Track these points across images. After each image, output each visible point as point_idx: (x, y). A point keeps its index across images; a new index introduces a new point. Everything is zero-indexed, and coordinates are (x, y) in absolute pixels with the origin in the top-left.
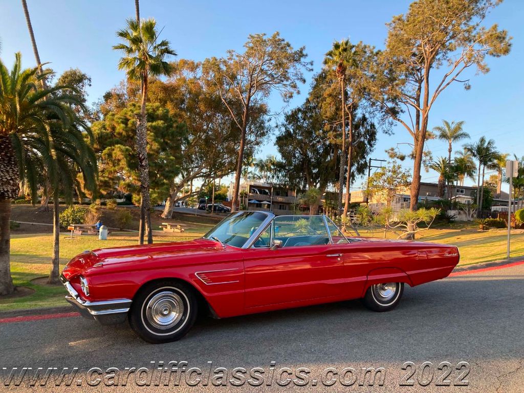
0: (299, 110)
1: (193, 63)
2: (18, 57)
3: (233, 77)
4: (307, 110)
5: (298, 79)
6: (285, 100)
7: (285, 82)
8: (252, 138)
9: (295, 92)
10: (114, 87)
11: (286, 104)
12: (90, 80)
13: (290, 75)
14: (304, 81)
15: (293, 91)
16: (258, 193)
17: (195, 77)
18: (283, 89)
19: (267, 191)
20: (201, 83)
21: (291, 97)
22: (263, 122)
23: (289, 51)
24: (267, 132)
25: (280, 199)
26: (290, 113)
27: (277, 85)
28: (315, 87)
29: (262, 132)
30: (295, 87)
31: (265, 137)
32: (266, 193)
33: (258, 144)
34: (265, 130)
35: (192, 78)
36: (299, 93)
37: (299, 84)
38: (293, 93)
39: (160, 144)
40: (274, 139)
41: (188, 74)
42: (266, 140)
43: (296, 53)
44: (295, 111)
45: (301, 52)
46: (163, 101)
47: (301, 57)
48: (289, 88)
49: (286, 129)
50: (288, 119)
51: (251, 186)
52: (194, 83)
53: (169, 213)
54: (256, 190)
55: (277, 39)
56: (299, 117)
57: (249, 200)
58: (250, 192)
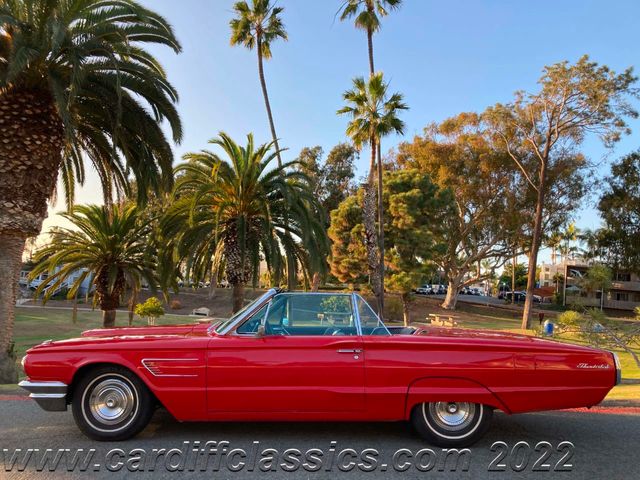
0: (635, 156)
1: (475, 115)
2: (250, 138)
3: (529, 126)
5: (625, 114)
7: (606, 121)
8: (563, 200)
9: (623, 132)
13: (613, 110)
14: (636, 115)
15: (618, 131)
16: (581, 276)
17: (478, 132)
18: (603, 130)
20: (487, 138)
21: (617, 139)
22: (580, 178)
23: (609, 78)
24: (585, 191)
25: (617, 285)
26: (620, 162)
27: (595, 126)
29: (577, 191)
30: (621, 124)
31: (583, 198)
33: (571, 208)
34: (583, 189)
35: (474, 133)
36: (629, 132)
37: (627, 119)
38: (620, 134)
39: (415, 216)
40: (596, 199)
41: (469, 129)
43: (620, 78)
44: (629, 159)
45: (627, 75)
46: (436, 166)
47: (628, 82)
48: (612, 127)
49: (611, 184)
50: (616, 170)
51: (569, 267)
52: (476, 139)
53: (452, 301)
54: (578, 272)
55: (586, 65)
56: (636, 165)
57: (567, 286)
58: (568, 275)
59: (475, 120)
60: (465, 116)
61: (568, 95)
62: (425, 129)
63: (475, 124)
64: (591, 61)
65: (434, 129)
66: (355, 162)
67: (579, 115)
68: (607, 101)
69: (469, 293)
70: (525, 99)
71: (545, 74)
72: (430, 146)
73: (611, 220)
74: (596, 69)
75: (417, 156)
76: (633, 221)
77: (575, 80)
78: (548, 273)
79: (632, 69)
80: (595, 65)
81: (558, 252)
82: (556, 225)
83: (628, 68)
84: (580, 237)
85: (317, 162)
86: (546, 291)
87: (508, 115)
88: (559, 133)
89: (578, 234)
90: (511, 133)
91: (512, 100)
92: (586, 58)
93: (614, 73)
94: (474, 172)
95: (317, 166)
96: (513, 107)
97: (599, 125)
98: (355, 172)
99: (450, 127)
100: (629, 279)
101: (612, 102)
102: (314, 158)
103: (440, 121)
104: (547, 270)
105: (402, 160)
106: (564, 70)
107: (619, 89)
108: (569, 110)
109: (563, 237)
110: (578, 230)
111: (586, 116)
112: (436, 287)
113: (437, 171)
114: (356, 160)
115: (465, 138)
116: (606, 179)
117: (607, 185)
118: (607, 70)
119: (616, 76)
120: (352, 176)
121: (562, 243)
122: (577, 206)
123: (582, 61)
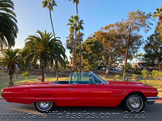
0: (153, 35)
1: (113, 25)
3: (127, 27)
4: (156, 34)
5: (149, 24)
8: (136, 46)
9: (149, 29)
10: (89, 36)
11: (146, 33)
12: (84, 34)
13: (146, 23)
14: (152, 24)
17: (113, 29)
18: (144, 28)
19: (145, 65)
20: (115, 31)
21: (148, 31)
23: (145, 15)
24: (141, 44)
25: (150, 68)
26: (150, 36)
27: (142, 27)
28: (157, 26)
29: (139, 44)
30: (148, 27)
32: (145, 66)
33: (138, 48)
36: (151, 29)
40: (144, 46)
41: (111, 28)
42: (141, 47)
43: (148, 15)
44: (152, 35)
45: (150, 14)
46: (102, 38)
47: (150, 16)
48: (146, 28)
49: (147, 42)
50: (148, 38)
51: (139, 63)
52: (113, 31)
53: (108, 72)
54: (141, 64)
55: (139, 12)
56: (154, 37)
57: (138, 68)
58: (138, 65)
60: (110, 25)
61: (136, 19)
63: (113, 27)
64: (140, 11)
65: (103, 28)
66: (83, 37)
67: (138, 24)
68: (145, 21)
69: (115, 70)
70: (124, 21)
71: (129, 14)
72: (101, 33)
74: (141, 13)
75: (97, 35)
76: (153, 51)
77: (136, 16)
80: (141, 12)
81: (137, 59)
82: (134, 53)
86: (133, 69)
87: (121, 25)
88: (132, 29)
89: (142, 55)
90: (122, 29)
91: (121, 21)
92: (139, 10)
93: (147, 14)
94: (112, 40)
95: (73, 38)
96: (121, 23)
98: (83, 39)
99: (106, 28)
100: (154, 66)
101: (146, 21)
102: (73, 36)
104: (134, 64)
105: (94, 36)
106: (134, 13)
107: (147, 18)
108: (136, 23)
109: (138, 56)
111: (140, 25)
112: (104, 69)
114: (83, 36)
115: (110, 31)
116: (145, 41)
117: (145, 42)
118: (144, 13)
119: (147, 15)
120: (83, 40)
121: (139, 57)
123: (138, 11)
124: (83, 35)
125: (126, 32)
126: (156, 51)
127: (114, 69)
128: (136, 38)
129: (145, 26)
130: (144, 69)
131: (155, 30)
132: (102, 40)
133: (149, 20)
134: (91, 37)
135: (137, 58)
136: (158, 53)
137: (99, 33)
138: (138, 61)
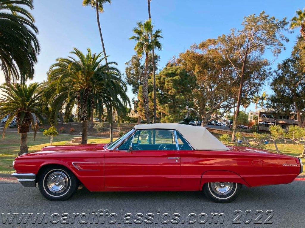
0: (289, 60)
1: (214, 40)
3: (241, 45)
4: (294, 60)
5: (283, 40)
6: (275, 55)
8: (257, 81)
9: (282, 49)
10: (169, 60)
11: (275, 57)
12: (159, 57)
13: (277, 38)
14: (288, 40)
15: (280, 48)
16: (266, 117)
17: (216, 48)
18: (273, 48)
19: (273, 116)
20: (219, 51)
21: (280, 52)
22: (265, 71)
23: (275, 22)
24: (267, 77)
25: (281, 121)
26: (282, 63)
27: (269, 46)
28: (297, 44)
29: (263, 77)
30: (281, 45)
31: (266, 80)
32: (272, 118)
33: (260, 85)
34: (266, 76)
35: (214, 48)
36: (285, 49)
37: (284, 43)
38: (280, 50)
39: (177, 89)
40: (271, 81)
41: (211, 47)
42: (266, 82)
43: (281, 22)
44: (286, 61)
45: (284, 21)
46: (194, 65)
47: (284, 24)
48: (277, 46)
49: (277, 73)
50: (279, 67)
51: (261, 113)
52: (214, 52)
54: (264, 115)
55: (263, 16)
56: (290, 64)
57: (259, 122)
58: (260, 116)
59: (214, 42)
60: (210, 41)
61: (258, 29)
62: (191, 47)
63: (215, 44)
64: (266, 14)
65: (195, 46)
66: (158, 62)
67: (262, 40)
68: (275, 34)
69: (217, 125)
70: (235, 32)
71: (244, 20)
72: (192, 55)
73: (276, 91)
74: (269, 18)
75: (185, 60)
76: (287, 91)
77: (259, 24)
78: (252, 115)
79: (286, 18)
80: (268, 16)
81: (258, 105)
82: (253, 93)
83: (284, 18)
84: (268, 98)
85: (140, 62)
86: (250, 123)
87: (230, 40)
88: (251, 49)
89: (267, 97)
90: (232, 49)
91: (230, 33)
92: (264, 13)
93: (278, 20)
94: (213, 68)
95: (139, 64)
96: (231, 36)
97: (271, 46)
98: (158, 67)
99: (203, 46)
100: (288, 119)
101: (276, 34)
102: (138, 60)
103: (199, 43)
104: (252, 114)
105: (179, 61)
106: (254, 19)
107: (279, 28)
108: (257, 38)
109: (260, 99)
110: (267, 95)
111: (266, 41)
112: (196, 122)
113: (194, 67)
114: (158, 61)
115: (209, 51)
116: (274, 71)
117: (275, 74)
118: (274, 19)
119: (279, 22)
120: (157, 69)
121: (260, 101)
122: (263, 84)
123: (261, 15)
124: (158, 59)
125: (238, 54)
126: (294, 91)
127: (215, 124)
128: (258, 66)
129: (274, 43)
130: (271, 123)
131: (292, 50)
132: (194, 70)
133: (283, 32)
134: (173, 62)
135: (258, 103)
136: (297, 95)
137: (188, 55)
138: (260, 110)
